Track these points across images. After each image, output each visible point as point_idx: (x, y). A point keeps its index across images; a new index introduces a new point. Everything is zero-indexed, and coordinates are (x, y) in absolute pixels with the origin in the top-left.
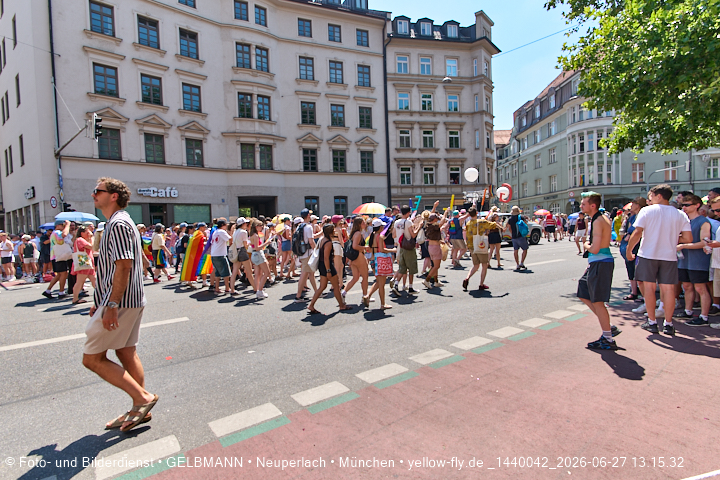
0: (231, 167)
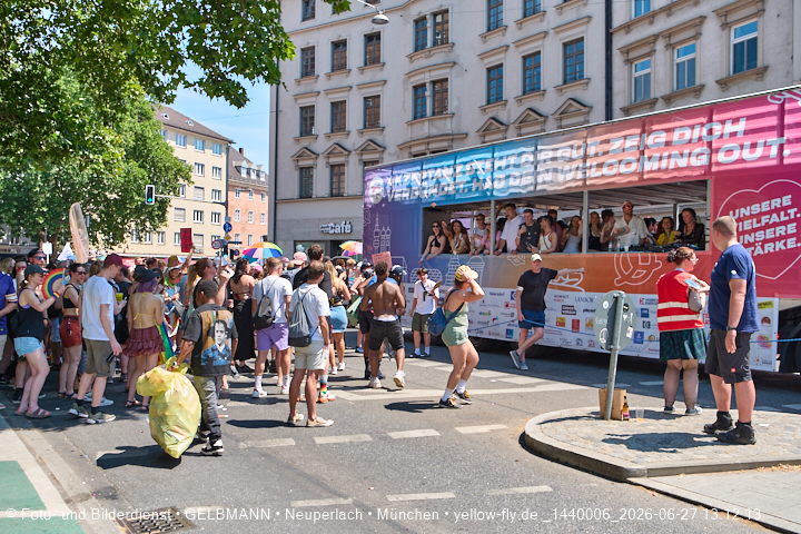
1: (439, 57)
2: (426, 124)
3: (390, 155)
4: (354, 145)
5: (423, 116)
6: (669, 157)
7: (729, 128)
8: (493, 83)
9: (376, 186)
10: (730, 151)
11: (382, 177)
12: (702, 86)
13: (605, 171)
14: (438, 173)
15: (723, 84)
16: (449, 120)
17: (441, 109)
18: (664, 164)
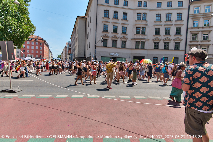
0: (132, 48)
1: (144, 23)
3: (129, 40)
4: (120, 36)
5: (139, 34)
16: (146, 36)
17: (144, 33)
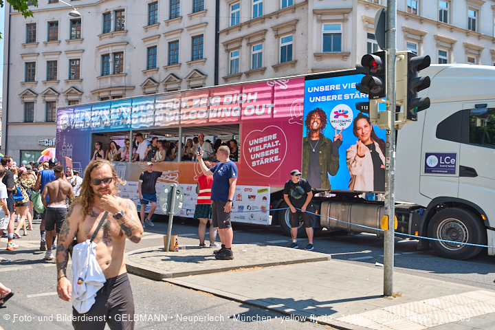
1: (118, 38)
2: (109, 79)
3: (86, 97)
4: (62, 89)
5: (107, 74)
6: (222, 111)
7: (250, 97)
8: (151, 57)
9: (64, 119)
10: (250, 109)
11: (68, 114)
12: (265, 68)
13: (190, 116)
14: (101, 113)
15: (276, 68)
16: (123, 78)
17: (119, 70)
18: (219, 114)
